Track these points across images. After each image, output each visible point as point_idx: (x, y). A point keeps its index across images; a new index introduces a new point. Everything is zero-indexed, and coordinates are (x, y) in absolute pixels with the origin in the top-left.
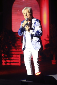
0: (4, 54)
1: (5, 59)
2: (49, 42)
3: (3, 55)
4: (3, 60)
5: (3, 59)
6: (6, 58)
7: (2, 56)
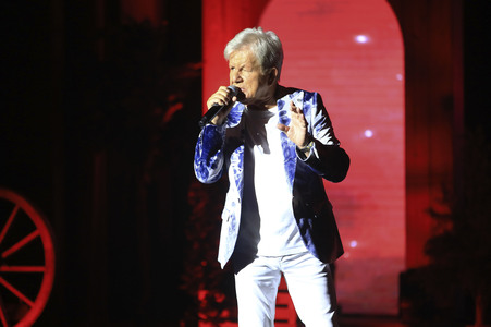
0: (206, 288)
1: (213, 314)
2: (449, 226)
3: (202, 295)
4: (205, 321)
5: (202, 316)
6: (220, 312)
7: (197, 297)
